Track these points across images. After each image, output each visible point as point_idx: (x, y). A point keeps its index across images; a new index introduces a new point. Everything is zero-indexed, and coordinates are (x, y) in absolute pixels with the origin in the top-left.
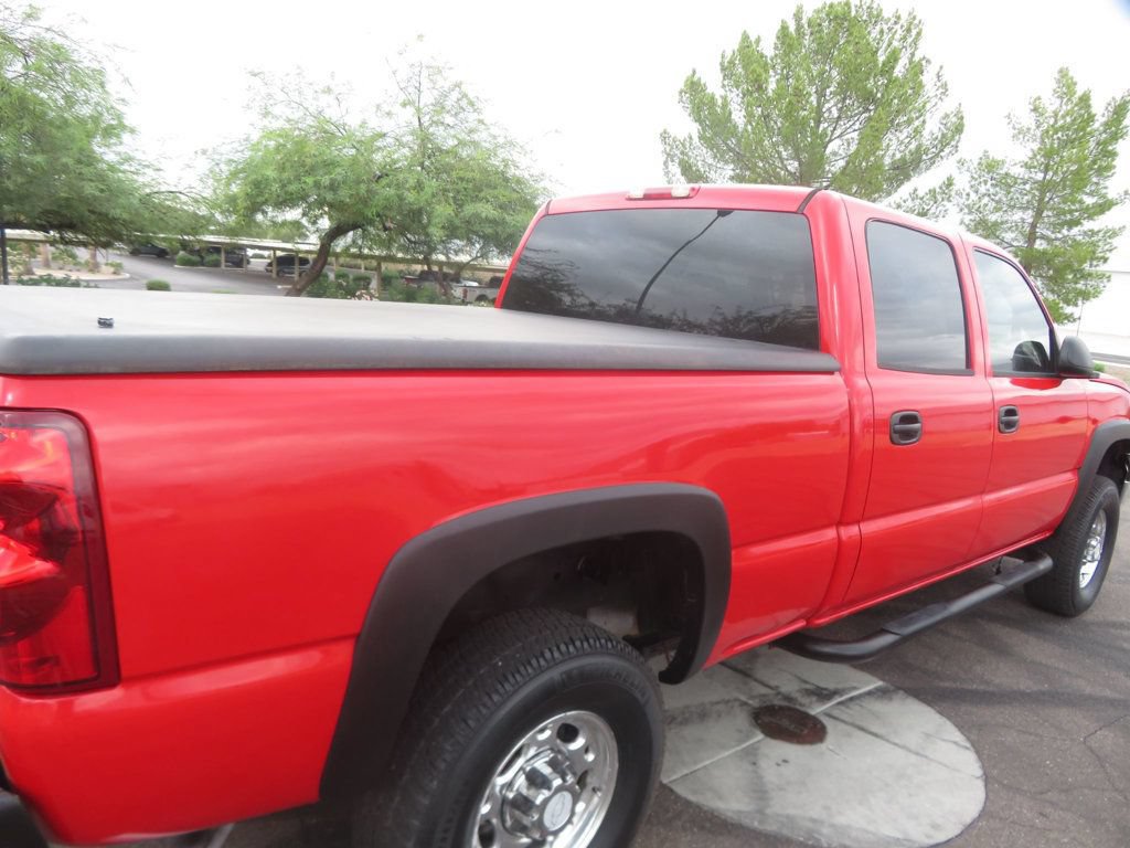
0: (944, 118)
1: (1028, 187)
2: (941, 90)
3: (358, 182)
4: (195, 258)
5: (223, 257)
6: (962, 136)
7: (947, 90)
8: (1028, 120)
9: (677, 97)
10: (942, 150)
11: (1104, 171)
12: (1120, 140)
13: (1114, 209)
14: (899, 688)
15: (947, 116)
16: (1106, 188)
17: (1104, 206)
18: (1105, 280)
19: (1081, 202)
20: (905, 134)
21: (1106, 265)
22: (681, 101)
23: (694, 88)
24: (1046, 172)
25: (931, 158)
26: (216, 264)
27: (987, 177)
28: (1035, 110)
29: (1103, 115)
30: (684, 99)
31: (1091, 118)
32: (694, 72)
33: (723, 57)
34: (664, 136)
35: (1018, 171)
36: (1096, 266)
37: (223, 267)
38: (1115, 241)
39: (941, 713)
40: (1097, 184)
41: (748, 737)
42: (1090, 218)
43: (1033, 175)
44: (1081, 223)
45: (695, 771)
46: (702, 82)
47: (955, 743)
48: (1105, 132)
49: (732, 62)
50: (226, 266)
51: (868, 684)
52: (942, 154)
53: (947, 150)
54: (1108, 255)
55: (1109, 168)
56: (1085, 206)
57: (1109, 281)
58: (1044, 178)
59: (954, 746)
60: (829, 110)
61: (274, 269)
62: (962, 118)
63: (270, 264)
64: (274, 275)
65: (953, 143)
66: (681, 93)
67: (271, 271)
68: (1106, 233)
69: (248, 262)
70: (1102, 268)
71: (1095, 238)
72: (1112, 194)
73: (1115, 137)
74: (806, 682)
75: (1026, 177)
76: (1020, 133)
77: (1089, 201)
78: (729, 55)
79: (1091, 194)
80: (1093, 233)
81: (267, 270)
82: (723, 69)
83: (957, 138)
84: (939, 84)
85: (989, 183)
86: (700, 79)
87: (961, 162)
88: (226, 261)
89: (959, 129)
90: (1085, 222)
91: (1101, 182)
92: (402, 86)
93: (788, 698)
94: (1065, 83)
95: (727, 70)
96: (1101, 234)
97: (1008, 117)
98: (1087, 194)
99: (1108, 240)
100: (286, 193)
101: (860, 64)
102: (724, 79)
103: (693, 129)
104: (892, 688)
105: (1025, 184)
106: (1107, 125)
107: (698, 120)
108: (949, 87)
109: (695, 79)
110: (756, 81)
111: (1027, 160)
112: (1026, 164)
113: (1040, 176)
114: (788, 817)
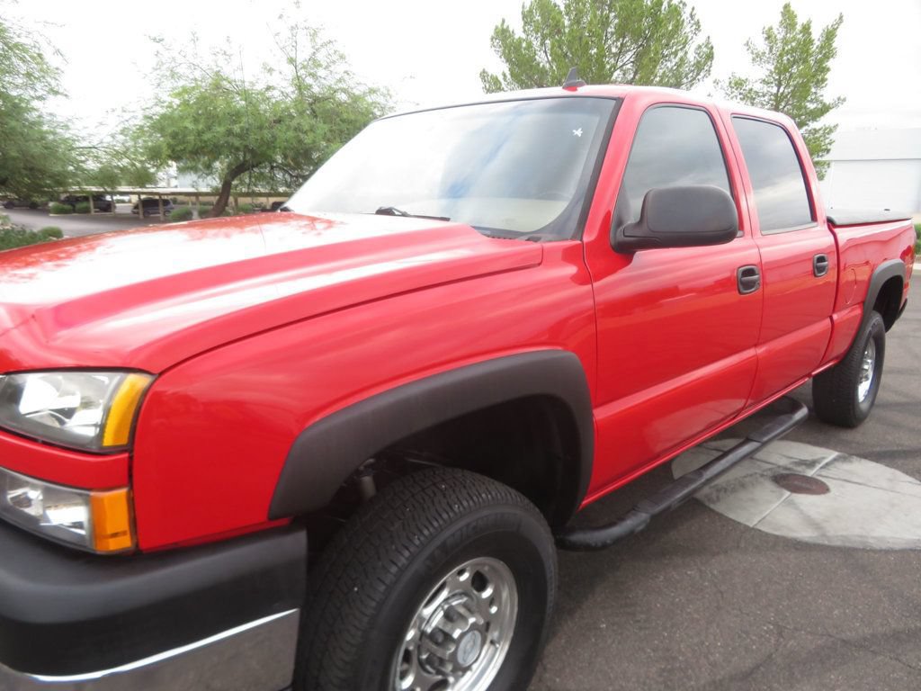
0: (697, 49)
1: (766, 98)
2: (694, 27)
3: (261, 128)
4: (67, 207)
5: (91, 204)
6: (713, 62)
7: (699, 27)
8: (762, 45)
9: (489, 43)
10: (698, 74)
11: (820, 82)
12: (831, 59)
13: (831, 111)
14: (853, 455)
15: (700, 47)
16: (822, 96)
17: (825, 109)
18: (826, 167)
19: (806, 107)
20: (674, 64)
21: (828, 155)
22: (493, 46)
23: (502, 34)
24: (779, 86)
25: (691, 81)
26: (86, 211)
27: (736, 93)
28: (768, 38)
29: (819, 40)
30: (495, 44)
31: (811, 42)
32: (504, 21)
33: (523, 7)
34: (484, 75)
35: (758, 87)
36: (822, 156)
37: (93, 213)
38: (832, 136)
39: (887, 466)
40: (816, 93)
41: (782, 495)
42: (814, 119)
43: (770, 89)
44: (807, 124)
45: (764, 518)
46: (511, 30)
47: (910, 482)
48: (821, 53)
49: (530, 11)
50: (96, 212)
51: (830, 455)
52: (699, 77)
53: (702, 74)
54: (829, 147)
55: (823, 80)
56: (808, 111)
57: (829, 167)
58: (778, 91)
59: (910, 485)
60: (610, 47)
61: (141, 211)
62: (712, 48)
63: (136, 207)
64: (141, 216)
65: (706, 68)
66: (492, 40)
67: (138, 213)
68: (825, 129)
69: (115, 207)
70: (826, 158)
71: (817, 135)
72: (828, 100)
73: (827, 57)
74: (791, 458)
75: (765, 91)
76: (758, 57)
77: (811, 106)
78: (528, 5)
79: (811, 101)
80: (816, 131)
81: (134, 213)
82: (524, 16)
83: (709, 63)
84: (692, 22)
85: (738, 98)
86: (508, 27)
87: (716, 82)
88: (95, 208)
89: (710, 56)
90: (810, 123)
91: (818, 91)
92: (281, 45)
93: (786, 468)
94: (788, 16)
95: (527, 17)
96: (821, 132)
97: (747, 44)
98: (808, 101)
99: (827, 136)
100: (201, 141)
101: (635, 9)
102: (525, 25)
103: (505, 67)
104: (847, 455)
105: (764, 96)
106: (822, 48)
107: (508, 60)
108: (701, 24)
109: (505, 27)
110: (556, 25)
111: (764, 77)
112: (764, 80)
113: (775, 90)
114: (842, 536)
